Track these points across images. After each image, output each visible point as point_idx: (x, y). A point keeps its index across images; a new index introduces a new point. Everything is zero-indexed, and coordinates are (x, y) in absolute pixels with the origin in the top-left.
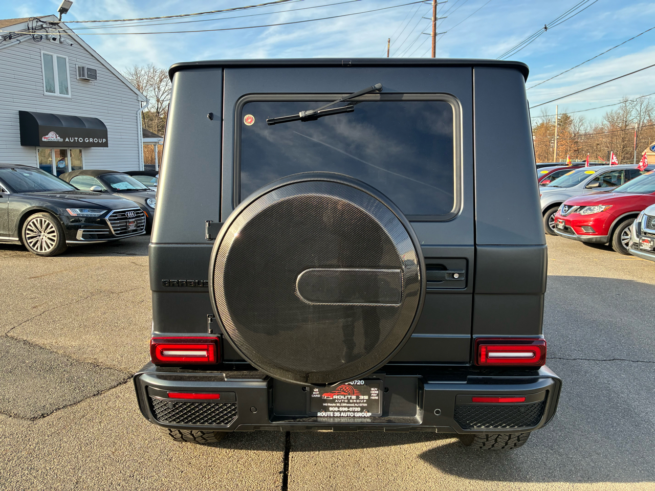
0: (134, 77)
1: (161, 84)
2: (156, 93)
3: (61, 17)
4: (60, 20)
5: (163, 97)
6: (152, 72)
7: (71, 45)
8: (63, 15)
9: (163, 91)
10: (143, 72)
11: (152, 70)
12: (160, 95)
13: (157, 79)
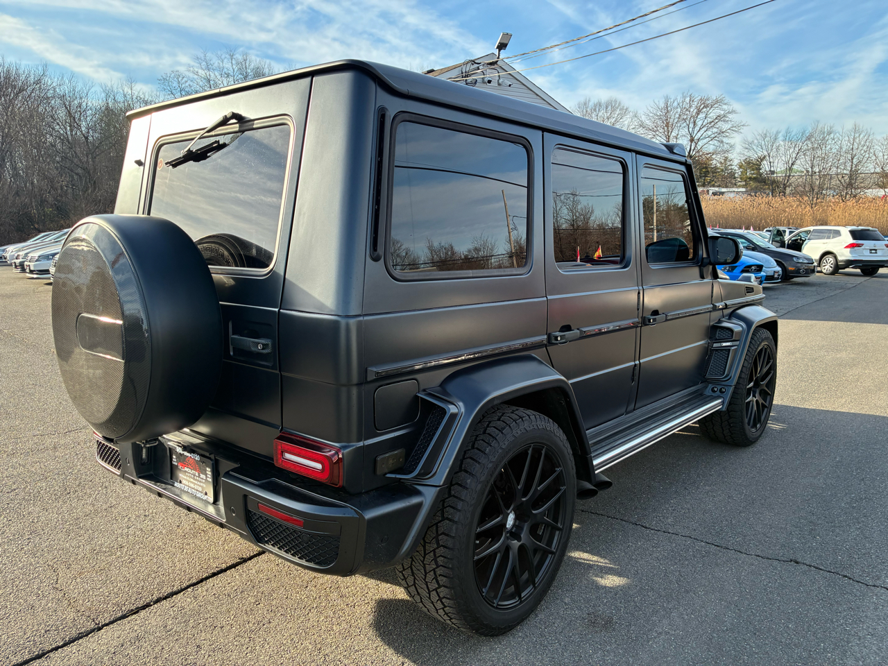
0: (663, 111)
1: (699, 117)
2: (691, 130)
3: (499, 54)
4: (498, 58)
5: (699, 135)
6: (688, 102)
7: (510, 86)
8: (502, 51)
9: (700, 126)
10: (675, 104)
11: (688, 100)
12: (695, 132)
13: (693, 110)
